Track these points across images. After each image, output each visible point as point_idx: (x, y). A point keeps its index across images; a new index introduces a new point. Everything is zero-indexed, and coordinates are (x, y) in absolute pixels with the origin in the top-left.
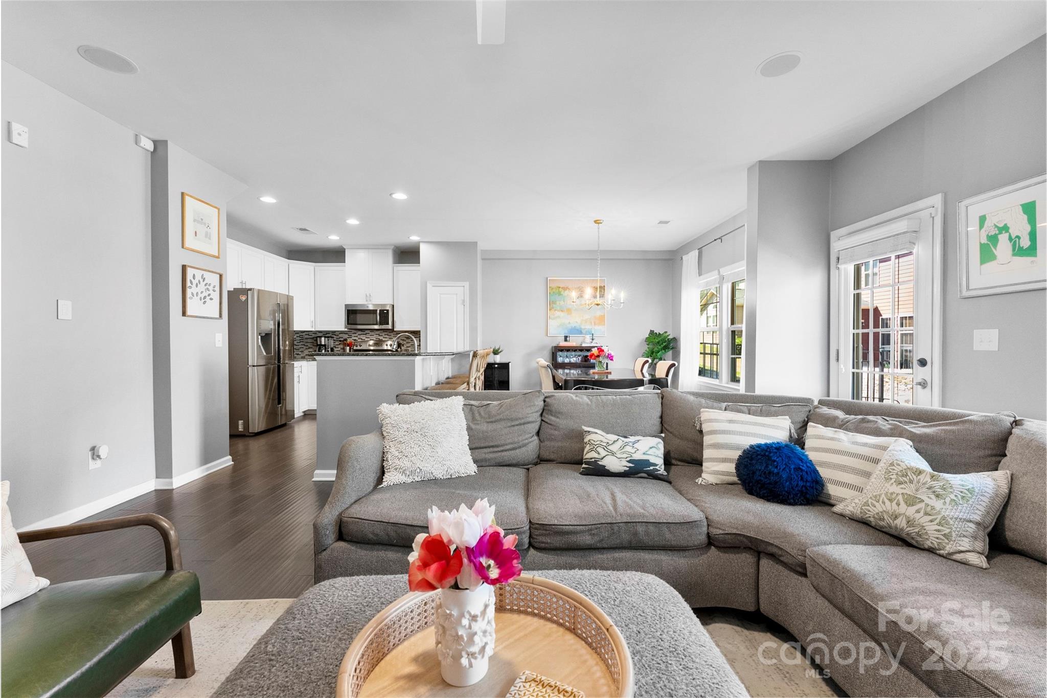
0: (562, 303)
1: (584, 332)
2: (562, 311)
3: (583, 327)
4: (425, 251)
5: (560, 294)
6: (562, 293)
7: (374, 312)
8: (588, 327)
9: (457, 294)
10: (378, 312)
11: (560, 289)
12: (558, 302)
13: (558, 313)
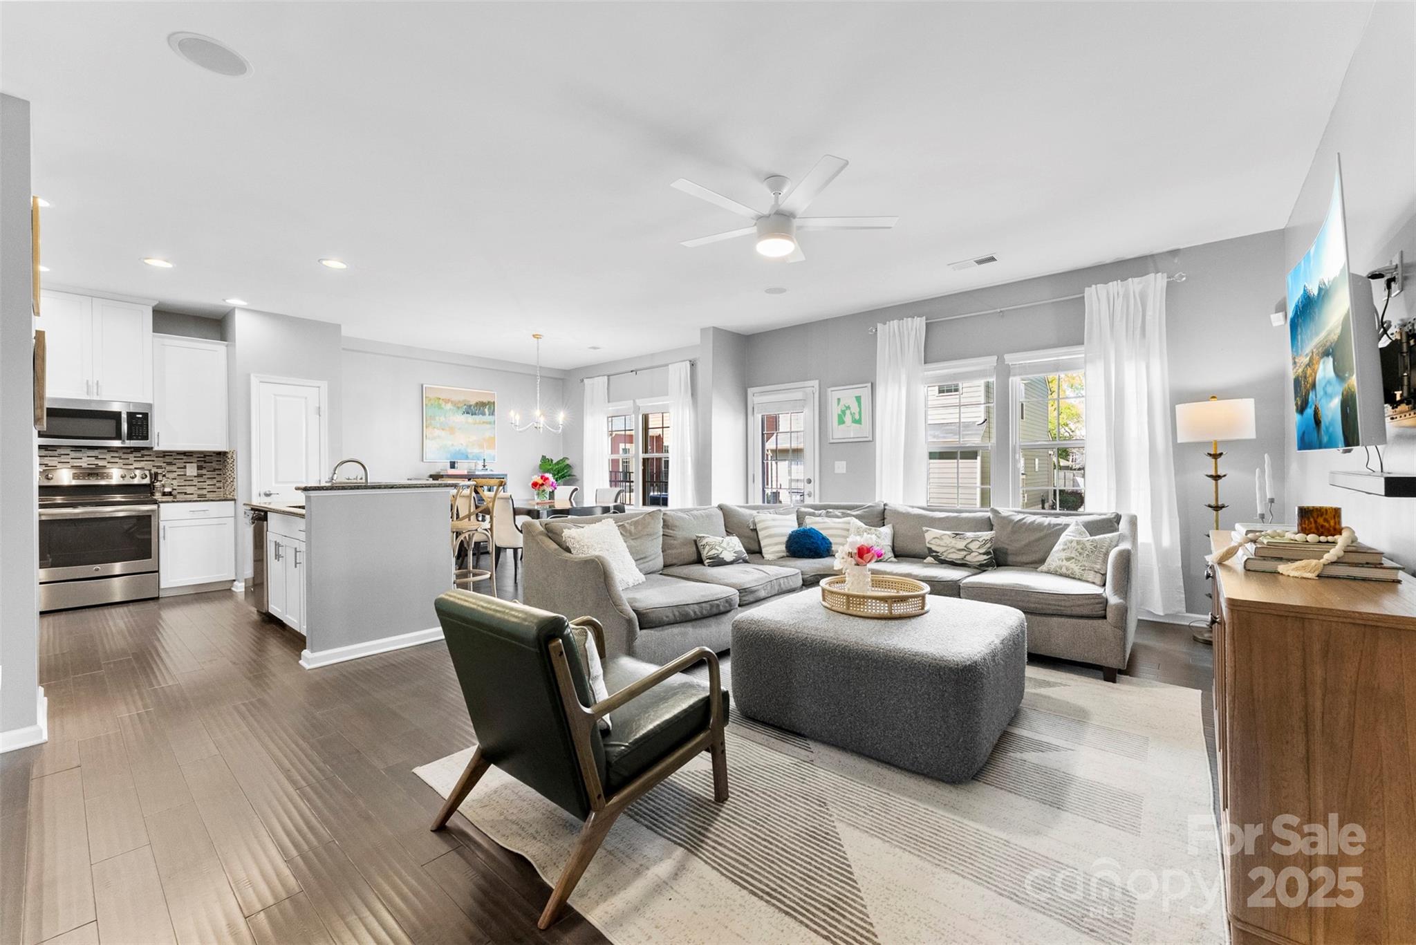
0: (442, 419)
1: (470, 456)
2: (443, 429)
3: (469, 451)
4: (242, 325)
5: (439, 406)
6: (443, 406)
7: (116, 416)
8: (476, 450)
9: (306, 398)
10: (124, 416)
11: (441, 401)
12: (437, 418)
13: (437, 432)
